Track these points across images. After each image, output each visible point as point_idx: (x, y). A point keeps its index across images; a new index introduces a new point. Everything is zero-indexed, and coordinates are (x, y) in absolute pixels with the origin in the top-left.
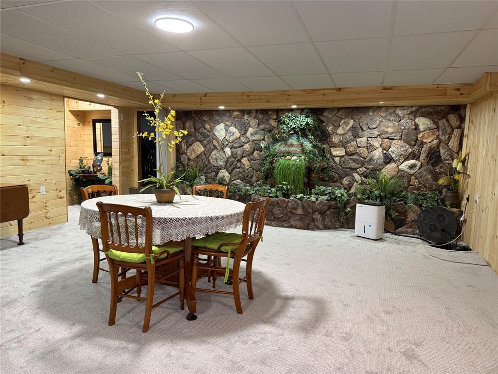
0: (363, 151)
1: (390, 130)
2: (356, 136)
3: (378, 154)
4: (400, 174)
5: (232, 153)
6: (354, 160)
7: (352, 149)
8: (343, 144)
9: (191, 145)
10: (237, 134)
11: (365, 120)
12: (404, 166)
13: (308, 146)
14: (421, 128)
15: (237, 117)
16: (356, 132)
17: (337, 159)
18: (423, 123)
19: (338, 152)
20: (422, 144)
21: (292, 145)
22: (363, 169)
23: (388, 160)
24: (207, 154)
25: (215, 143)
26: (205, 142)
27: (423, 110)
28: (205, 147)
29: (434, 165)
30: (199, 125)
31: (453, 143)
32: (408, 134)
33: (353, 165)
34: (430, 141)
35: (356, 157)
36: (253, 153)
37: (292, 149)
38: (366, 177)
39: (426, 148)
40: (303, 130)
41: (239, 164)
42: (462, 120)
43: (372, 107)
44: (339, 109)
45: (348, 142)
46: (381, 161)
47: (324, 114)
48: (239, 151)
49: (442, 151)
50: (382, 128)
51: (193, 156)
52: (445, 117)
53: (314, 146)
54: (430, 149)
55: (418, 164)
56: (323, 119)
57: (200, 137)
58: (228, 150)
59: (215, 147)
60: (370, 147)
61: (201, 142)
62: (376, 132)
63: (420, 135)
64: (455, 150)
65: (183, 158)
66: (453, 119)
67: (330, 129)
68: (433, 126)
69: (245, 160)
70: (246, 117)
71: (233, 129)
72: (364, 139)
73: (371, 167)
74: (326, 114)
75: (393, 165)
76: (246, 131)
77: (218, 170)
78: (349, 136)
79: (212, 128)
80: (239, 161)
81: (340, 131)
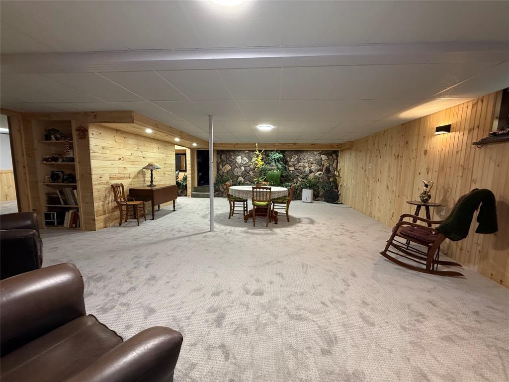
0: (301, 168)
1: (311, 160)
2: (299, 162)
3: (307, 169)
4: (316, 177)
5: (245, 169)
6: (298, 172)
7: (297, 167)
8: (294, 166)
9: (224, 166)
10: (247, 161)
11: (302, 156)
12: (317, 174)
13: (280, 166)
14: (323, 159)
15: (247, 153)
16: (298, 161)
17: (291, 172)
18: (324, 157)
19: (292, 169)
20: (324, 165)
21: (273, 166)
22: (301, 176)
23: (311, 172)
24: (232, 170)
25: (237, 165)
26: (232, 164)
27: (323, 152)
28: (231, 167)
29: (328, 173)
30: (228, 157)
31: (334, 165)
32: (318, 162)
33: (298, 174)
34: (326, 164)
35: (299, 171)
36: (254, 169)
38: (303, 179)
39: (325, 167)
40: (278, 159)
41: (248, 174)
42: (337, 156)
43: (304, 151)
44: (292, 151)
45: (295, 165)
46: (308, 172)
48: (248, 168)
49: (331, 168)
50: (309, 159)
51: (226, 171)
52: (331, 155)
53: (282, 166)
54: (327, 167)
55: (322, 173)
56: (285, 155)
57: (229, 162)
58: (243, 168)
59: (237, 167)
60: (304, 167)
61: (230, 164)
62: (306, 161)
63: (323, 162)
64: (335, 167)
65: (221, 172)
66: (334, 155)
67: (288, 159)
68: (327, 158)
69: (251, 173)
70: (251, 153)
71: (245, 158)
72: (302, 163)
73: (304, 175)
74: (286, 153)
75: (313, 174)
76: (251, 159)
77: (238, 177)
78: (296, 162)
79: (235, 158)
81: (292, 160)
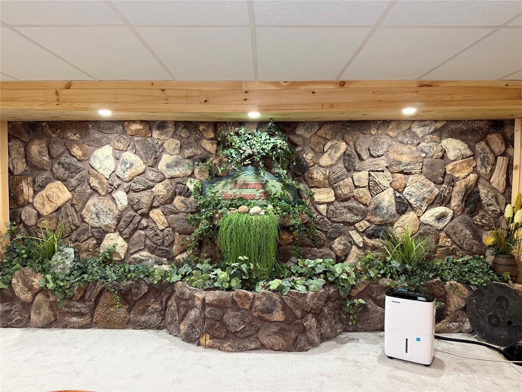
0: (364, 194)
1: (405, 159)
2: (351, 169)
3: (387, 198)
4: (423, 232)
5: (130, 200)
6: (350, 209)
7: (346, 191)
8: (332, 183)
9: (42, 187)
10: (139, 165)
11: (364, 143)
12: (429, 216)
13: (275, 187)
14: (451, 155)
15: (137, 133)
16: (350, 162)
17: (322, 208)
18: (454, 147)
19: (324, 196)
20: (453, 182)
21: (245, 185)
22: (364, 224)
23: (403, 206)
24: (77, 204)
25: (94, 183)
26: (73, 182)
27: (453, 126)
28: (72, 190)
29: (472, 213)
30: (58, 149)
31: (498, 179)
32: (431, 166)
33: (349, 217)
34: (464, 176)
35: (353, 204)
36: (171, 200)
37: (246, 192)
38: (371, 236)
39: (460, 186)
40: (266, 158)
41: (144, 222)
42: (509, 142)
43: (374, 122)
44: (322, 124)
45: (338, 179)
46: (393, 210)
47: (297, 132)
48: (145, 197)
49: (483, 191)
50: (392, 156)
51: (48, 209)
52: (483, 138)
53: (286, 187)
54: (467, 188)
55: (450, 213)
56: (295, 139)
57: (61, 171)
58: (121, 197)
59: (95, 191)
60: (374, 188)
61: (64, 181)
62: (382, 163)
63: (449, 167)
64: (501, 188)
65: (27, 214)
66: (496, 141)
67: (308, 157)
68: (469, 153)
69: (156, 214)
70: (156, 134)
71: (129, 156)
72: (364, 175)
73: (377, 219)
74: (300, 131)
75: (410, 216)
76: (157, 160)
77: (101, 234)
78: (340, 168)
79: (86, 156)
80: (146, 215)
81: (325, 160)
